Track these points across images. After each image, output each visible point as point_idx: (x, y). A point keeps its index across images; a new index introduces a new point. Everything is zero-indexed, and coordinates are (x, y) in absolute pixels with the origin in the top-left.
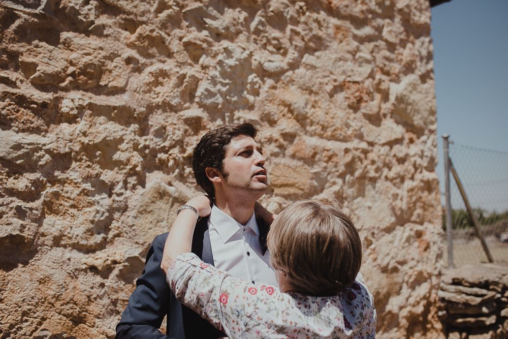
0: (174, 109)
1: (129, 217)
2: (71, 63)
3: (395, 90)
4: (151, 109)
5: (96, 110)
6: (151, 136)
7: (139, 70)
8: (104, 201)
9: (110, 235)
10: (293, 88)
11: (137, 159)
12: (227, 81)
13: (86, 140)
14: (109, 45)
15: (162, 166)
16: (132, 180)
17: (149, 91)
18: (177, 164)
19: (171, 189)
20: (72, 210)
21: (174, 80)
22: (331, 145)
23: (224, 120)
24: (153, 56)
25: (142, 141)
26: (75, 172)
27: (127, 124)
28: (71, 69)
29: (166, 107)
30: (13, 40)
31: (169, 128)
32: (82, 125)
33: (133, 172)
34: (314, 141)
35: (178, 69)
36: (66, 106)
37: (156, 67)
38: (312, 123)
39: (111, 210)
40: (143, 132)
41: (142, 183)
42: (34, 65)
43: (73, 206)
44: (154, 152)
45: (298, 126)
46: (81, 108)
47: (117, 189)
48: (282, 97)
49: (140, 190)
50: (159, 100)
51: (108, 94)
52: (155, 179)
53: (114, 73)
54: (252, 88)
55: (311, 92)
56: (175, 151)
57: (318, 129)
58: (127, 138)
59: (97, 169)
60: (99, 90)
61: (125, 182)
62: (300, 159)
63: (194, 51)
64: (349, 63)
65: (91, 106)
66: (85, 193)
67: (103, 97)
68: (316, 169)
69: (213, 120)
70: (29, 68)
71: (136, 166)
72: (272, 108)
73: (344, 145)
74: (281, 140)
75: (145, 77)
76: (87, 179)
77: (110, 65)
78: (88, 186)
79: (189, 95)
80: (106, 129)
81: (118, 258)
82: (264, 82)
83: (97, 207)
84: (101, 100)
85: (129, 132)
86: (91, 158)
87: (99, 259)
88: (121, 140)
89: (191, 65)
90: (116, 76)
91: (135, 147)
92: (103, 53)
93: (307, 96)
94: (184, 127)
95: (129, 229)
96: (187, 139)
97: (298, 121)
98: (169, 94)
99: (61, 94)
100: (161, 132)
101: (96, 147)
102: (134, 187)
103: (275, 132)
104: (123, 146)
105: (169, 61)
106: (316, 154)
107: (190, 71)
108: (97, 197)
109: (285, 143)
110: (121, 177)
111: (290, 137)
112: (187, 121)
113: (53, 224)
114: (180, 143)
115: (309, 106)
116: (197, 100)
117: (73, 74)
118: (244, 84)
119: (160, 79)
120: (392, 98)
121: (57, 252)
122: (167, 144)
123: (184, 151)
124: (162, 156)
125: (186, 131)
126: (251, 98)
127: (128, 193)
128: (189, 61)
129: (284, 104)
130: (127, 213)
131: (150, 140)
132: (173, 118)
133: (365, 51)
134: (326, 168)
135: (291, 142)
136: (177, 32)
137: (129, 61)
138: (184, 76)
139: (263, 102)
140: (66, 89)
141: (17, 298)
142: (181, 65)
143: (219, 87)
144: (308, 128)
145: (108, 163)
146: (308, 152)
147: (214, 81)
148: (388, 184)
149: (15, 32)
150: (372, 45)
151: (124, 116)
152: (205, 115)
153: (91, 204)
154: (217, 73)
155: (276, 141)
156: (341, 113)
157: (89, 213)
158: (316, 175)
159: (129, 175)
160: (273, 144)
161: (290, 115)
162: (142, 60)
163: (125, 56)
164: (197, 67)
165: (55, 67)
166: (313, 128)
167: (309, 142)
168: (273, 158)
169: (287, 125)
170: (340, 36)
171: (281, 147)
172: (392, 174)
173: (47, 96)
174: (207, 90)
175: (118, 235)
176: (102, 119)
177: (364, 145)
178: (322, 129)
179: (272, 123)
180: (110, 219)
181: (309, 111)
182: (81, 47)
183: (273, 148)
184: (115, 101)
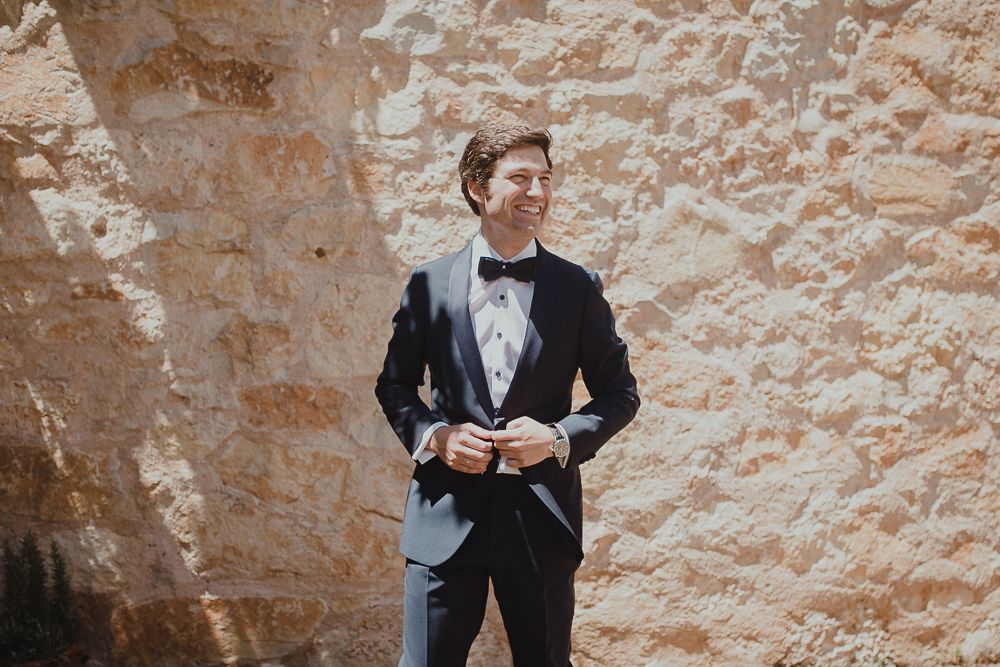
0: (706, 91)
1: (640, 248)
2: (562, 43)
4: (672, 94)
5: (594, 104)
6: (672, 134)
7: (654, 39)
8: (607, 226)
9: (616, 272)
10: (925, 31)
11: (651, 167)
12: (798, 36)
13: (582, 146)
15: (689, 176)
16: (645, 198)
17: (669, 68)
18: (710, 172)
19: (701, 209)
20: (567, 239)
21: (707, 46)
23: (790, 100)
24: (675, 14)
25: (659, 142)
26: (570, 189)
27: (638, 119)
28: (562, 51)
29: (696, 89)
30: (490, 23)
31: (699, 121)
32: (576, 126)
33: (646, 186)
34: (964, 122)
35: (714, 29)
36: (556, 102)
37: (681, 28)
38: (963, 90)
39: (617, 239)
40: (660, 128)
41: (659, 201)
42: (517, 52)
43: (568, 233)
44: (677, 158)
45: (931, 98)
46: (575, 103)
47: (625, 210)
48: (901, 50)
49: (655, 210)
50: (684, 80)
51: (611, 80)
52: (678, 195)
53: (619, 48)
54: (844, 41)
55: (964, 33)
56: (708, 154)
57: (977, 99)
58: (637, 139)
59: (597, 183)
60: (598, 75)
61: (636, 201)
62: (931, 155)
65: (588, 99)
66: (582, 215)
67: (604, 85)
68: (966, 170)
69: (771, 101)
70: (510, 57)
71: (649, 178)
72: (881, 72)
74: (896, 125)
75: (664, 47)
76: (585, 196)
77: (612, 37)
78: (585, 207)
79: (732, 66)
80: (609, 128)
81: (625, 302)
82: (866, 28)
83: (597, 234)
84: (602, 89)
85: (640, 131)
86: (590, 170)
88: (629, 143)
89: (735, 18)
90: (624, 50)
91: (649, 152)
92: (603, 22)
93: (956, 41)
94: (721, 117)
95: (640, 264)
96: (727, 135)
97: (932, 88)
98: (701, 69)
99: (549, 86)
100: (688, 127)
101: (596, 154)
102: (647, 207)
103: (884, 113)
104: (632, 151)
105: (700, 17)
106: (966, 144)
107: (732, 29)
108: (598, 222)
109: (903, 130)
110: (629, 194)
111: (913, 119)
112: (727, 108)
114: (716, 142)
115: (959, 59)
116: (744, 72)
117: (564, 58)
118: (828, 38)
119: (687, 47)
122: (696, 143)
123: (722, 152)
124: (689, 162)
125: (725, 122)
126: (841, 59)
127: (639, 215)
128: (734, 12)
129: (905, 61)
130: (638, 243)
131: (672, 141)
132: (706, 104)
134: (987, 168)
135: (916, 127)
137: (638, 28)
138: (724, 38)
139: (862, 62)
140: (555, 80)
142: (718, 21)
143: (782, 47)
144: (954, 99)
145: (613, 176)
146: (950, 142)
147: (773, 39)
149: (494, 12)
151: (634, 108)
152: (756, 96)
153: (589, 230)
154: (780, 25)
155: (886, 126)
158: (964, 182)
159: (640, 190)
160: (879, 133)
161: (916, 80)
162: (659, 22)
163: (634, 20)
164: (747, 20)
165: (541, 51)
166: (965, 98)
167: (953, 124)
168: (877, 155)
169: (909, 97)
171: (893, 136)
173: (533, 92)
174: (761, 55)
175: (626, 272)
176: (603, 115)
178: (985, 99)
179: (879, 97)
180: (616, 251)
181: (959, 68)
182: (573, 18)
183: (879, 138)
184: (620, 88)
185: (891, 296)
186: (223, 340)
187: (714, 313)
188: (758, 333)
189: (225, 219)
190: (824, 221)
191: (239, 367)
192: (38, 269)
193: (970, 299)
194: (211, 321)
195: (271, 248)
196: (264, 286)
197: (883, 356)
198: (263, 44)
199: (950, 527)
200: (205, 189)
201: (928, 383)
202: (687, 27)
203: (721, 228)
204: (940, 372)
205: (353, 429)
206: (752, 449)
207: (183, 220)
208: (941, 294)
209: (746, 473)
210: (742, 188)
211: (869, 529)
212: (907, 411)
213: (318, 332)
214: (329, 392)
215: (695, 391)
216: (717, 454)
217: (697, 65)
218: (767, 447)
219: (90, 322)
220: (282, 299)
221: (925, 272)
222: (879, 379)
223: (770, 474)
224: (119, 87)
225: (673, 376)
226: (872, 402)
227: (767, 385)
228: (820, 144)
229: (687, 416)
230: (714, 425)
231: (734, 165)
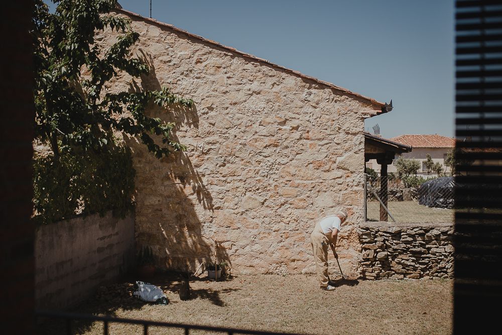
0: (253, 178)
3: (339, 159)
4: (247, 178)
5: (235, 180)
7: (244, 170)
8: (237, 199)
10: (291, 167)
11: (244, 190)
13: (233, 187)
14: (237, 166)
15: (250, 191)
16: (243, 195)
17: (247, 175)
18: (254, 190)
19: (252, 196)
20: (230, 201)
21: (253, 171)
22: (305, 182)
24: (248, 166)
25: (245, 186)
26: (230, 194)
28: (229, 172)
29: (251, 177)
31: (252, 183)
32: (231, 184)
34: (299, 181)
35: (254, 168)
36: (228, 180)
38: (298, 176)
39: (238, 201)
40: (245, 184)
41: (245, 194)
44: (248, 188)
46: (231, 180)
47: (239, 197)
48: (287, 170)
50: (249, 176)
51: (237, 177)
52: (248, 194)
54: (277, 169)
55: (298, 167)
56: (254, 188)
61: (241, 195)
62: (293, 187)
63: (259, 162)
64: (316, 155)
65: (233, 180)
68: (299, 189)
69: (264, 179)
71: (244, 192)
72: (283, 174)
73: (312, 181)
74: (286, 182)
75: (246, 171)
77: (237, 170)
78: (233, 197)
80: (238, 184)
82: (280, 167)
85: (242, 184)
87: (236, 211)
88: (240, 186)
89: (258, 166)
90: (239, 172)
91: (243, 188)
92: (236, 168)
93: (297, 169)
94: (255, 182)
96: (257, 185)
97: (292, 176)
100: (250, 184)
103: (284, 180)
104: (241, 188)
105: (252, 166)
106: (299, 185)
111: (289, 181)
113: (226, 204)
114: (255, 186)
115: (297, 171)
116: (259, 175)
117: (229, 174)
118: (274, 169)
119: (250, 171)
120: (337, 163)
121: (228, 209)
122: (251, 186)
123: (256, 188)
126: (276, 172)
127: (242, 197)
129: (287, 172)
130: (242, 202)
131: (247, 186)
132: (253, 180)
133: (324, 149)
134: (303, 189)
136: (254, 159)
138: (256, 169)
139: (280, 172)
140: (228, 177)
141: (220, 218)
143: (266, 170)
146: (296, 185)
147: (264, 169)
148: (332, 192)
150: (328, 146)
152: (261, 178)
154: (265, 167)
155: (284, 182)
156: (310, 172)
157: (234, 202)
158: (299, 191)
161: (289, 175)
162: (245, 167)
163: (241, 167)
164: (260, 167)
167: (297, 182)
168: (283, 187)
169: (288, 178)
170: (312, 147)
172: (335, 189)
173: (224, 179)
174: (262, 172)
176: (236, 182)
177: (321, 181)
178: (302, 178)
179: (283, 178)
181: (297, 173)
182: (231, 168)
183: (283, 185)
184: (239, 178)
185: (286, 210)
186: (176, 217)
187: (255, 213)
188: (263, 217)
189: (178, 199)
190: (274, 198)
191: (179, 221)
192: (150, 207)
193: (301, 211)
194: (175, 214)
195: (184, 204)
196: (183, 209)
197: (285, 220)
198: (183, 173)
199: (298, 250)
200: (174, 195)
201: (293, 225)
202: (250, 168)
203: (256, 200)
204: (296, 223)
205: (196, 231)
206: (262, 235)
207: (171, 199)
208: (295, 210)
209: (261, 239)
210: (260, 193)
211: (283, 250)
212: (290, 230)
213: (191, 216)
214: (193, 225)
215: (252, 226)
216: (255, 236)
217: (251, 174)
218: (264, 235)
219: (157, 214)
220: (186, 211)
221: (292, 206)
222: (284, 224)
223: (265, 240)
224: (162, 180)
225: (248, 224)
226: (283, 228)
227: (264, 225)
228: (273, 186)
229: (251, 230)
230: (255, 232)
231: (258, 189)
